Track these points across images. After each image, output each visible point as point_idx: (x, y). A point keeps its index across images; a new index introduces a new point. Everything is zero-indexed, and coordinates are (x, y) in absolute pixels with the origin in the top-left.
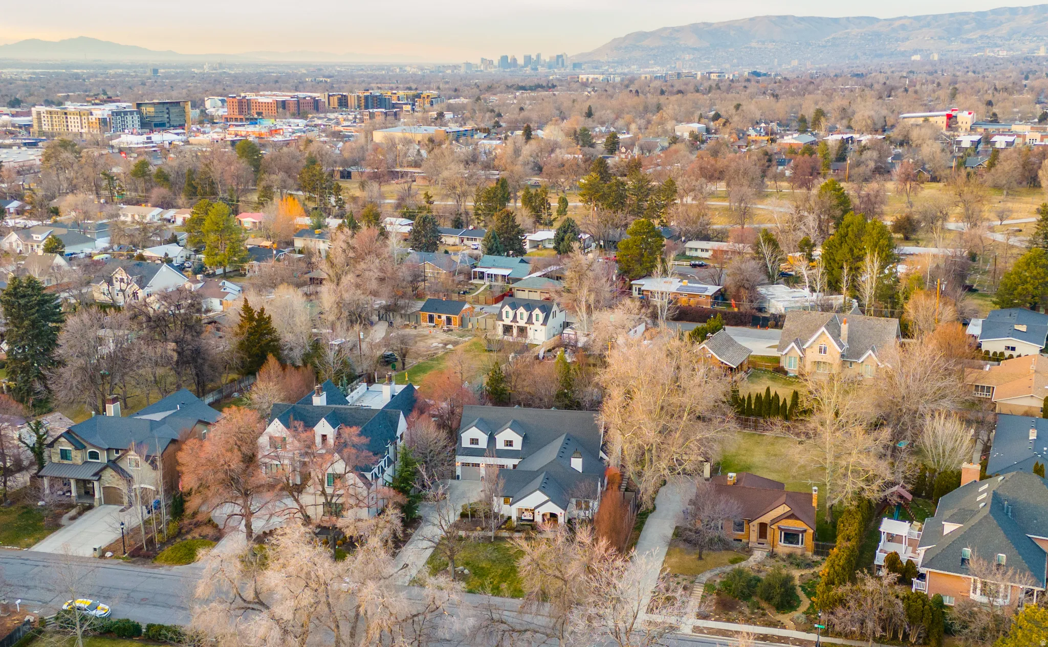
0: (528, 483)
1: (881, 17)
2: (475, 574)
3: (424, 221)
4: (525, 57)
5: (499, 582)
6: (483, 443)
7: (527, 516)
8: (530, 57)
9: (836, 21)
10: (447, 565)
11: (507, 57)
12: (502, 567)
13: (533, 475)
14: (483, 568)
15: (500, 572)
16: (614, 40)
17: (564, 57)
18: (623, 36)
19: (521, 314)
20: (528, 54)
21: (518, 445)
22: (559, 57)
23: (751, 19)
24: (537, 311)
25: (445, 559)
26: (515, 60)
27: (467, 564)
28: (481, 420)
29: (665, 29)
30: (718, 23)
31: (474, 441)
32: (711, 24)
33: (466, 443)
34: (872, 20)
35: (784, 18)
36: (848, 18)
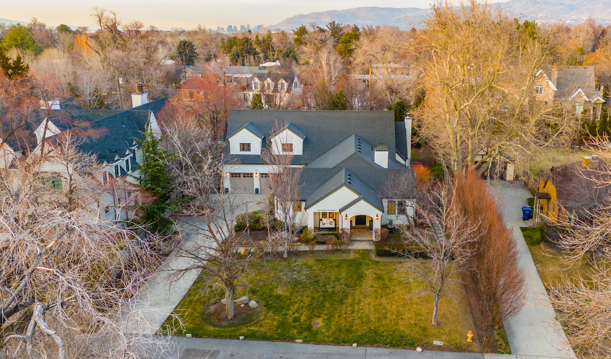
0: (324, 183)
1: (422, 8)
2: (268, 306)
3: (184, 45)
4: (241, 26)
5: (310, 318)
6: (256, 149)
7: (327, 223)
8: (244, 26)
9: (400, 10)
10: (222, 295)
11: (231, 26)
12: (308, 292)
13: (330, 173)
14: (278, 297)
15: (307, 301)
16: (288, 19)
17: (262, 26)
18: (292, 16)
19: (268, 84)
20: (243, 25)
21: (298, 149)
22: (259, 26)
23: (358, 9)
24: (282, 81)
25: (219, 285)
26: (236, 28)
27: (253, 292)
28: (252, 124)
29: (314, 13)
30: (341, 11)
31: (245, 146)
32: (337, 11)
33: (235, 149)
34: (417, 10)
35: (374, 8)
36: (405, 9)
